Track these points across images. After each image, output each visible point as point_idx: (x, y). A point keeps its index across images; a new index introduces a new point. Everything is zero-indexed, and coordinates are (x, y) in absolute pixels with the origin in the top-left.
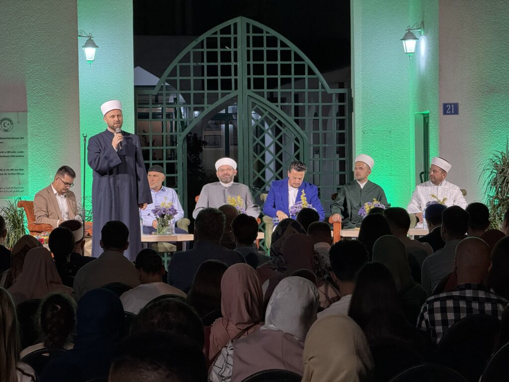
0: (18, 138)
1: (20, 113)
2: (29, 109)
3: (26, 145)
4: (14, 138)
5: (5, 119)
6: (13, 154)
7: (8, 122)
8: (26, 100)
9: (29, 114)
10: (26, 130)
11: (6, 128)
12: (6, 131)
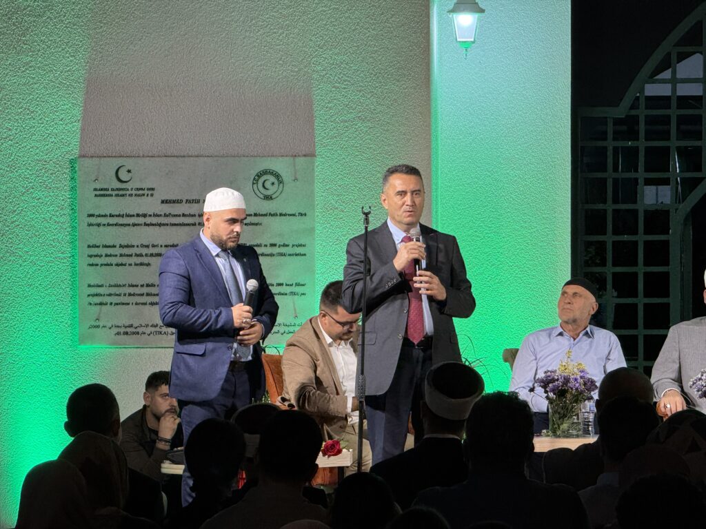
0: (294, 215)
1: (297, 159)
2: (319, 150)
3: (312, 230)
4: (285, 215)
5: (265, 172)
6: (283, 250)
7: (272, 179)
8: (313, 129)
9: (318, 161)
10: (311, 196)
11: (268, 193)
12: (268, 198)
